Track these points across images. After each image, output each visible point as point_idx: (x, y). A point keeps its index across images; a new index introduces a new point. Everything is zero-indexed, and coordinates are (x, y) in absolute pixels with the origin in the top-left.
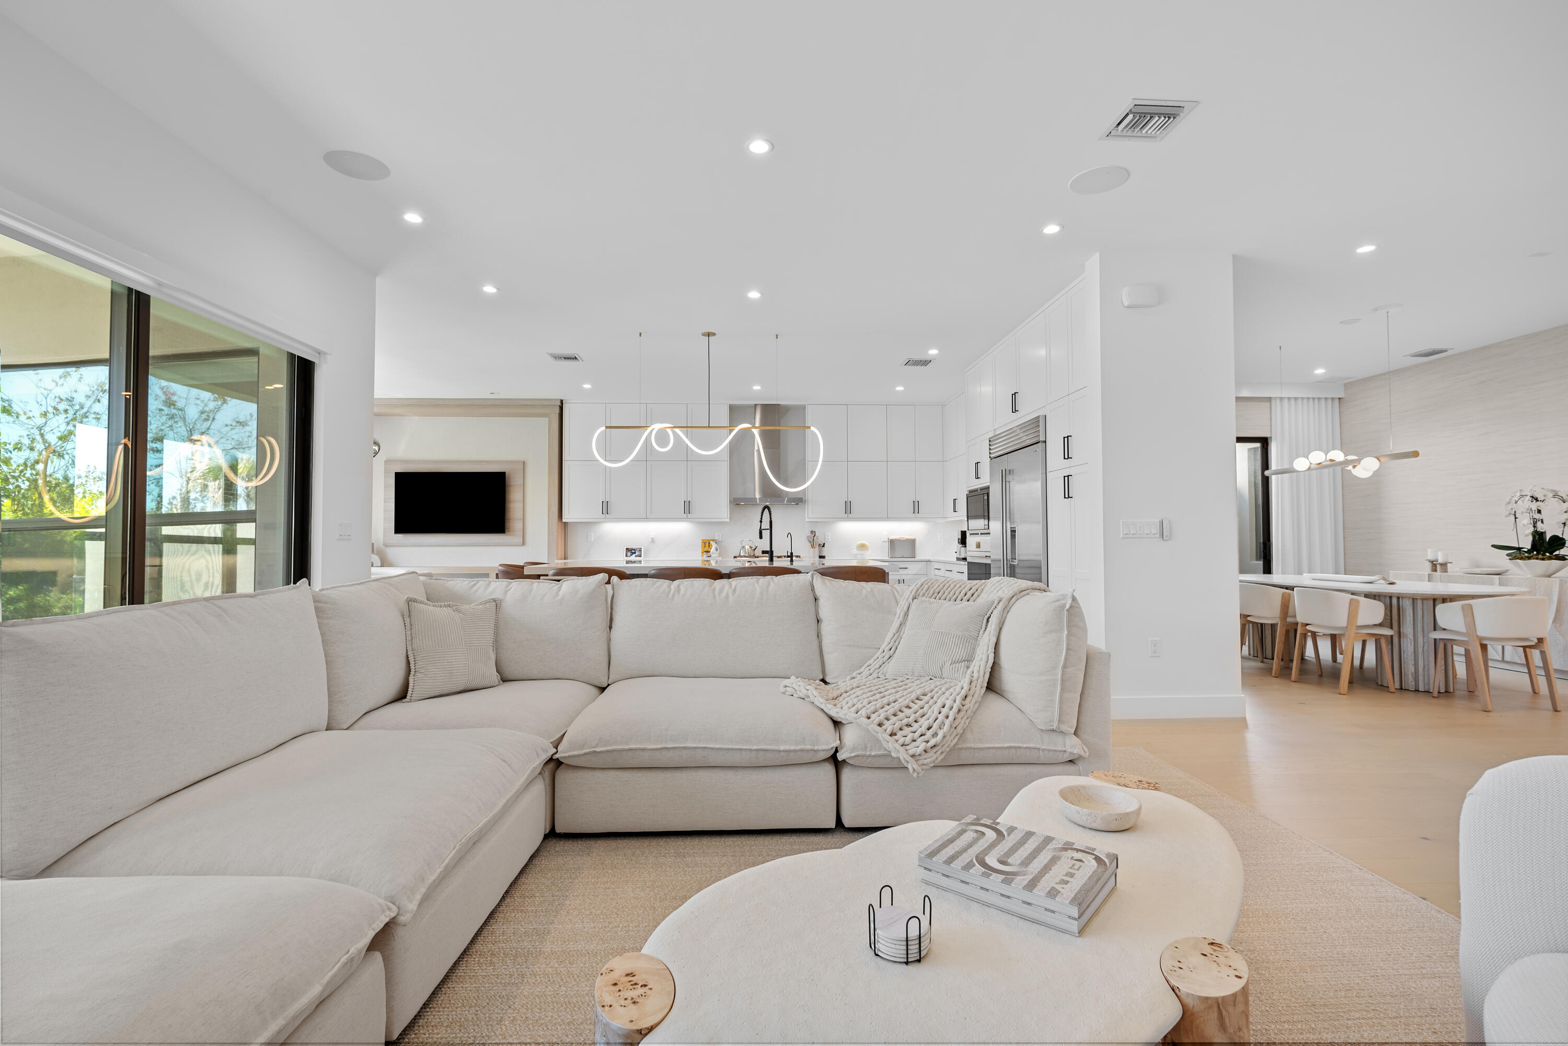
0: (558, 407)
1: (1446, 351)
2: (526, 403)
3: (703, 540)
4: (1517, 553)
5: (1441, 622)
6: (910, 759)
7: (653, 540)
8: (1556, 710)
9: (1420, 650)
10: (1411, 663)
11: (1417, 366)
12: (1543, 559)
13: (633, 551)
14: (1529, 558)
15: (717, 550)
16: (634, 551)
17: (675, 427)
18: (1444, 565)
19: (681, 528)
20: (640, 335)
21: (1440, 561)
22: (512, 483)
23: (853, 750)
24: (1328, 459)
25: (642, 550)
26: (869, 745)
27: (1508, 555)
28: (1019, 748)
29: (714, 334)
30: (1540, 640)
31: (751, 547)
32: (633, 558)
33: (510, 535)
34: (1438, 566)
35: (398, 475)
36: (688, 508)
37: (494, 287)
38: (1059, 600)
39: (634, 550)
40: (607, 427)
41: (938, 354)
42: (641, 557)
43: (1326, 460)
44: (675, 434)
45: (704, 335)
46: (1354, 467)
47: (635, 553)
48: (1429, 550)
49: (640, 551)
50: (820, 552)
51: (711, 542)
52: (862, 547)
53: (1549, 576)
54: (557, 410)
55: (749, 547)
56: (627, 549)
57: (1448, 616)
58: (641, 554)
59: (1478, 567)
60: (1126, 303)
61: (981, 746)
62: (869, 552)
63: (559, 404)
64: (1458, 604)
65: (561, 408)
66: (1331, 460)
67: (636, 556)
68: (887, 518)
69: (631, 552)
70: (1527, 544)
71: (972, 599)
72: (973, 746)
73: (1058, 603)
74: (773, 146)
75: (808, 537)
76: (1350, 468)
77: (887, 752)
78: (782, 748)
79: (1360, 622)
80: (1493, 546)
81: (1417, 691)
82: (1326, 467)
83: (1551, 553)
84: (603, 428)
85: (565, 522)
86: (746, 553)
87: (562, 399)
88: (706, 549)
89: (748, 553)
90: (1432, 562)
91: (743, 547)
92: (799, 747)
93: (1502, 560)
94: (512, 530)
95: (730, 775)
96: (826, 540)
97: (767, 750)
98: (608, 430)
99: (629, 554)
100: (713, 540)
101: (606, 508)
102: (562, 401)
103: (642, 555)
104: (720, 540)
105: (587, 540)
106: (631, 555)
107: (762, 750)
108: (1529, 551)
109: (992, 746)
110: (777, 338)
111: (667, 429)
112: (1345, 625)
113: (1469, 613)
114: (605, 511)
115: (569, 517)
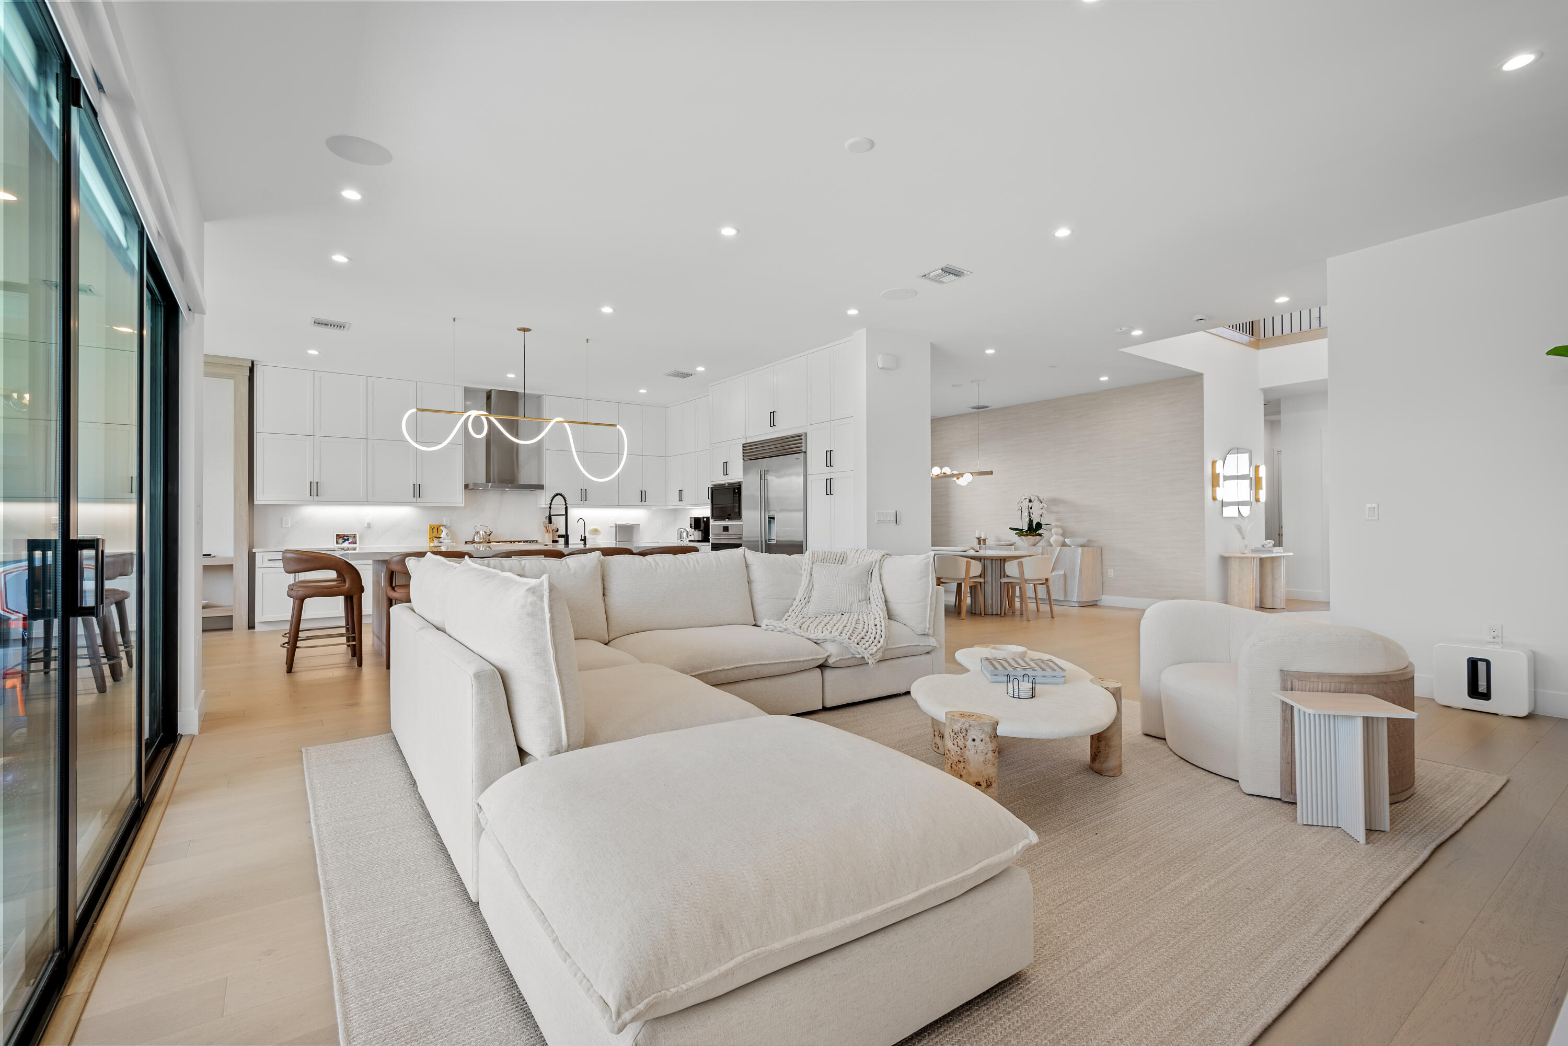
0: (248, 369)
1: (988, 407)
3: (430, 525)
4: (1020, 532)
5: (1008, 572)
6: (870, 657)
7: (369, 526)
8: (1053, 618)
9: (994, 590)
10: (990, 598)
11: (970, 414)
12: (1033, 536)
13: (345, 537)
14: (1027, 535)
15: (447, 537)
16: (347, 538)
18: (984, 540)
19: (403, 513)
20: (454, 320)
21: (983, 538)
23: (837, 656)
24: (942, 472)
25: (357, 535)
26: (844, 653)
27: (1016, 534)
28: (910, 646)
29: (529, 330)
30: (1047, 580)
31: (486, 533)
32: (346, 545)
34: (982, 541)
36: (417, 491)
37: (345, 257)
38: (926, 559)
39: (347, 536)
40: (418, 410)
41: (704, 371)
42: (356, 544)
43: (941, 473)
44: (489, 422)
45: (520, 329)
46: (958, 478)
47: (348, 540)
48: (977, 531)
49: (355, 537)
51: (442, 528)
52: (595, 531)
53: (1035, 546)
54: (247, 372)
56: (337, 535)
57: (1012, 569)
58: (356, 541)
59: (999, 541)
60: (880, 365)
61: (895, 647)
62: (601, 537)
63: (249, 364)
64: (1016, 561)
65: (252, 370)
66: (944, 473)
67: (350, 543)
68: (619, 506)
69: (343, 539)
70: (1026, 528)
71: (843, 563)
72: (891, 647)
73: (926, 560)
74: (738, 231)
76: (955, 479)
77: (853, 656)
78: (802, 659)
79: (972, 574)
80: (1010, 528)
81: (992, 614)
82: (941, 477)
83: (1035, 532)
84: (415, 410)
85: (258, 505)
86: (480, 538)
87: (253, 359)
88: (435, 534)
89: (483, 538)
90: (979, 539)
91: (477, 533)
92: (810, 658)
93: (1013, 537)
95: (767, 683)
97: (793, 662)
98: (419, 413)
99: (340, 541)
100: (442, 526)
101: (315, 489)
102: (253, 362)
103: (358, 542)
105: (282, 526)
106: (343, 542)
107: (790, 662)
108: (1027, 531)
109: (899, 646)
110: (588, 342)
111: (482, 417)
112: (964, 577)
113: (1021, 565)
114: (314, 494)
115: (263, 499)
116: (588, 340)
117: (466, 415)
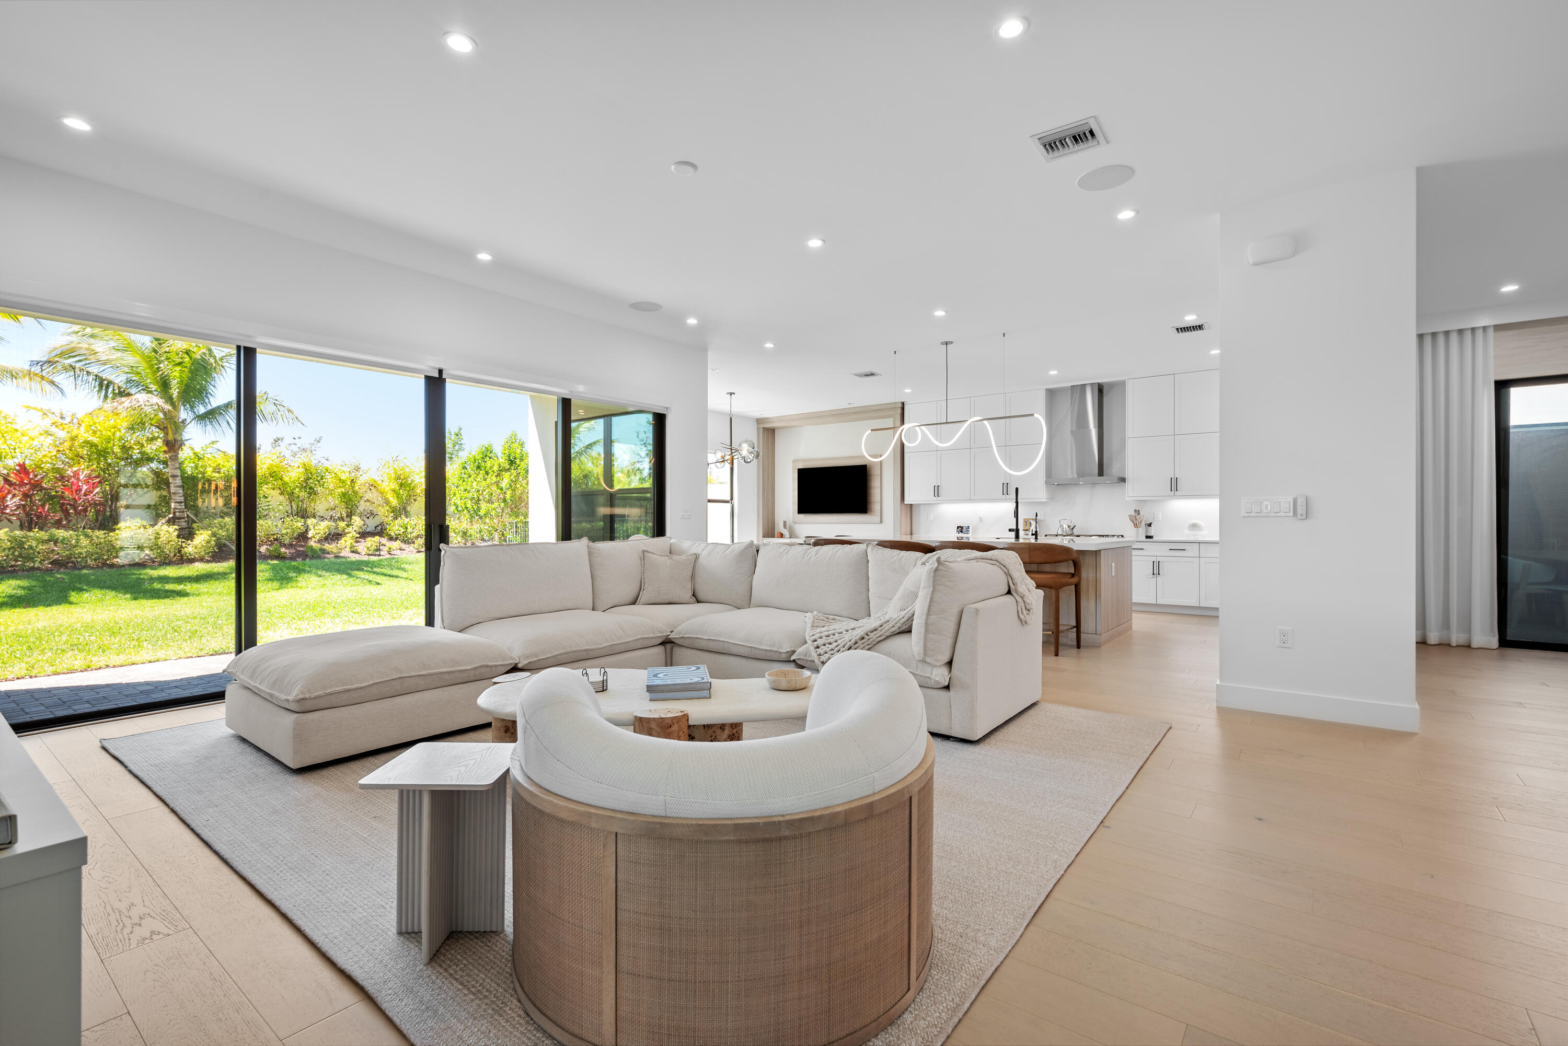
0: (900, 408)
2: (876, 408)
7: (981, 519)
17: (921, 425)
20: (895, 353)
22: (873, 473)
25: (971, 528)
29: (951, 342)
31: (1069, 527)
32: (963, 535)
33: (871, 515)
35: (800, 470)
36: (1006, 489)
39: (964, 527)
40: (872, 430)
42: (970, 534)
45: (942, 343)
49: (968, 528)
50: (1147, 531)
52: (1194, 526)
54: (899, 411)
55: (1066, 526)
56: (957, 526)
58: (970, 530)
62: (1206, 532)
63: (900, 405)
65: (903, 408)
67: (965, 534)
75: (1130, 516)
78: (762, 648)
84: (870, 431)
85: (911, 505)
86: (1063, 531)
88: (1027, 528)
89: (1066, 532)
92: (770, 649)
94: (872, 511)
96: (1156, 519)
97: (755, 648)
99: (959, 530)
100: (1033, 519)
101: (937, 491)
102: (903, 404)
104: (1043, 519)
106: (961, 530)
114: (936, 494)
115: (908, 500)
116: (1004, 334)
117: (900, 429)
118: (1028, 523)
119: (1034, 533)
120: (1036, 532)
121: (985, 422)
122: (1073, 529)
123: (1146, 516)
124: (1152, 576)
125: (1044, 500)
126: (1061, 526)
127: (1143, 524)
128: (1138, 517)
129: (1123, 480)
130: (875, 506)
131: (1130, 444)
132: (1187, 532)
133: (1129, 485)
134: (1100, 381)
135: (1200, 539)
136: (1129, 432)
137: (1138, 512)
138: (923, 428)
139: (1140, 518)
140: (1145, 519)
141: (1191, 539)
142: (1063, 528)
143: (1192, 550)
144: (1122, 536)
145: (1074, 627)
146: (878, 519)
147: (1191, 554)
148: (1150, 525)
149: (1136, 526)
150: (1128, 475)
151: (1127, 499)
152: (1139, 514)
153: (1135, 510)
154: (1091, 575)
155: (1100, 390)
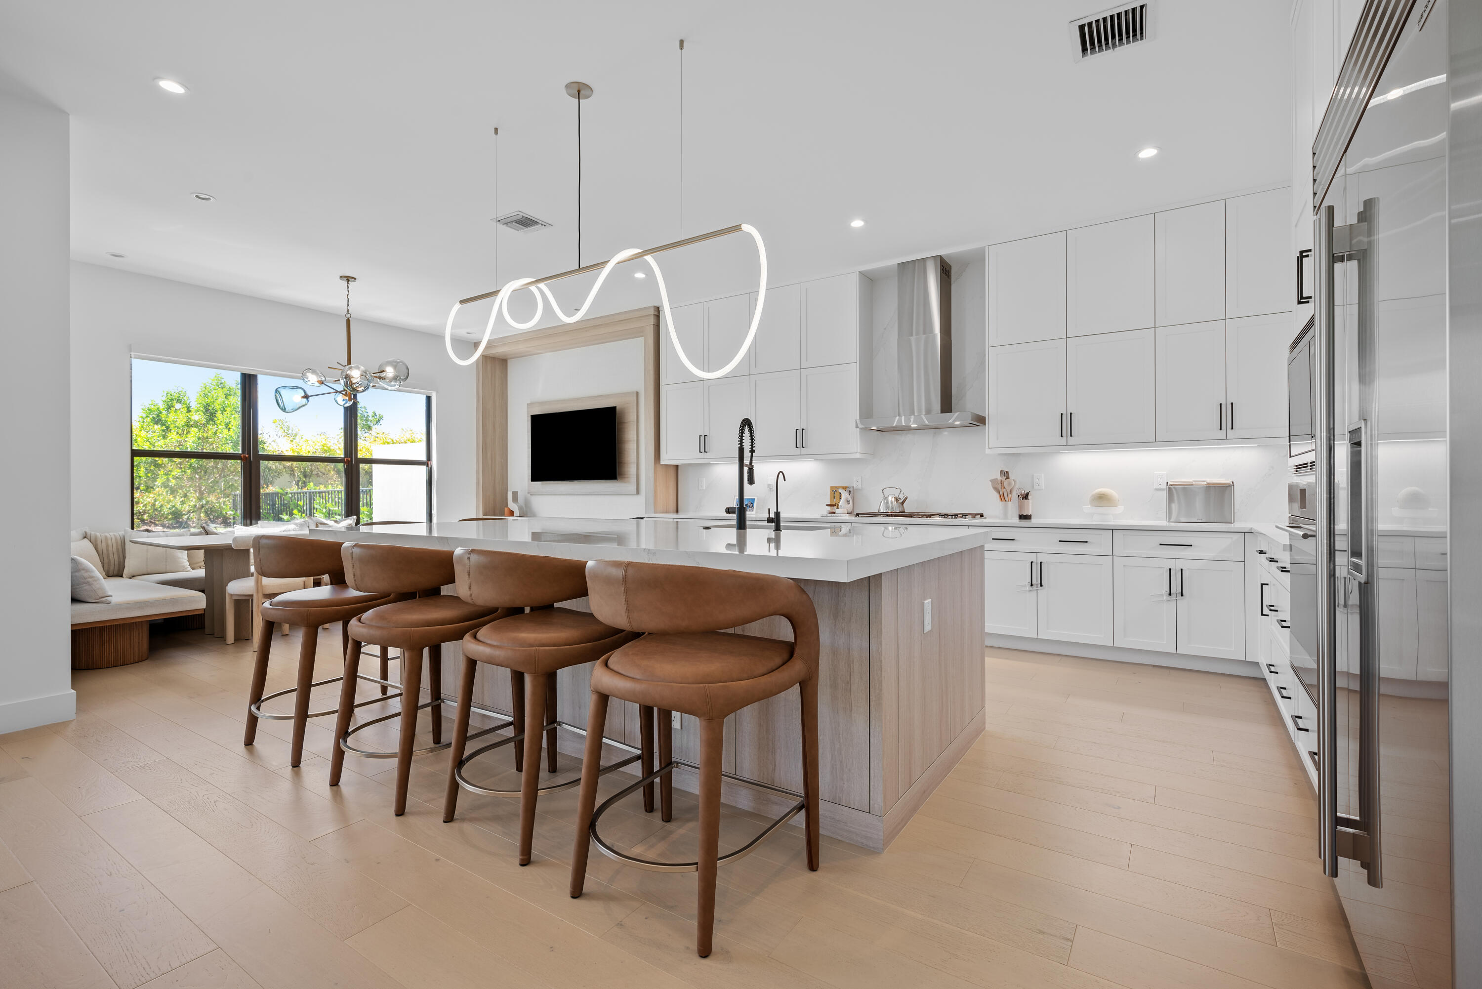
0: (653, 316)
2: (621, 318)
3: (831, 487)
15: (848, 502)
17: (537, 281)
19: (810, 470)
22: (624, 419)
31: (897, 500)
33: (625, 483)
35: (533, 419)
36: (801, 440)
50: (1021, 507)
51: (843, 491)
52: (1101, 499)
54: (652, 321)
55: (893, 499)
62: (1120, 509)
63: (652, 312)
65: (657, 318)
68: (1155, 442)
75: (993, 481)
86: (887, 507)
87: (658, 305)
89: (892, 508)
94: (626, 476)
96: (1035, 487)
100: (845, 488)
101: (704, 444)
102: (657, 309)
104: (860, 487)
114: (702, 450)
115: (667, 458)
116: (681, 42)
118: (837, 495)
119: (772, 515)
120: (777, 514)
121: (649, 258)
122: (903, 503)
123: (1019, 480)
124: (1028, 587)
125: (858, 456)
126: (886, 498)
127: (1015, 495)
128: (1006, 483)
129: (980, 420)
130: (631, 469)
131: (993, 358)
132: (1088, 508)
133: (991, 428)
134: (942, 252)
135: (1112, 522)
136: (993, 335)
137: (1005, 474)
138: (542, 285)
139: (1009, 484)
140: (1017, 486)
141: (1096, 522)
142: (887, 502)
143: (1100, 543)
144: (982, 516)
145: (799, 808)
146: (633, 488)
147: (1097, 551)
148: (1026, 497)
149: (1003, 498)
150: (991, 411)
151: (988, 451)
152: (1008, 478)
153: (1002, 472)
154: (858, 643)
155: (945, 271)
